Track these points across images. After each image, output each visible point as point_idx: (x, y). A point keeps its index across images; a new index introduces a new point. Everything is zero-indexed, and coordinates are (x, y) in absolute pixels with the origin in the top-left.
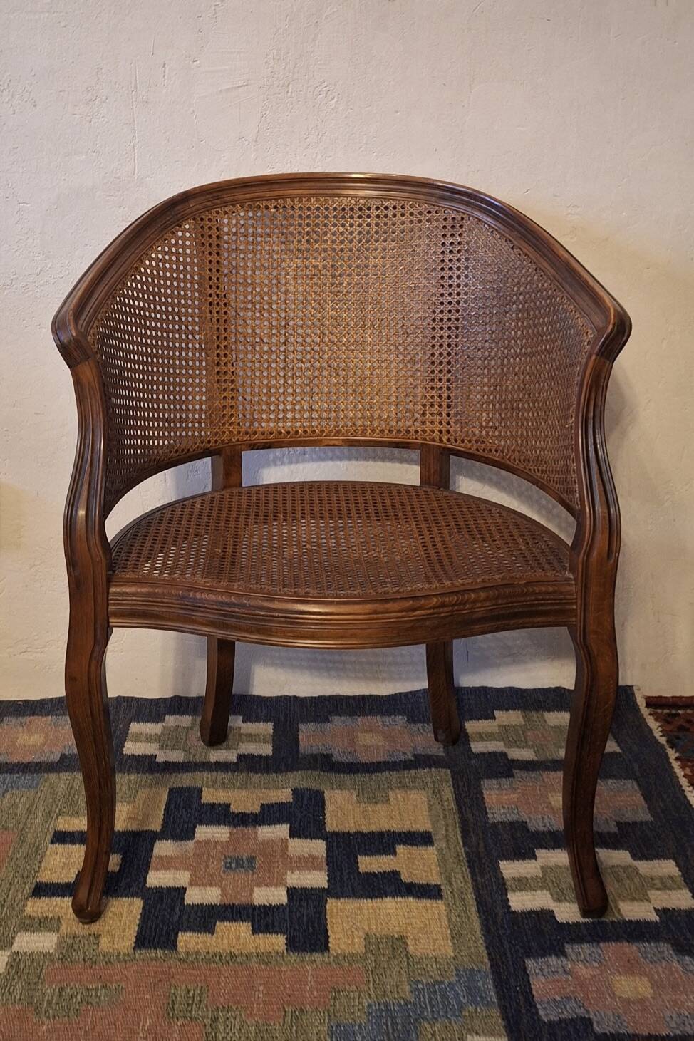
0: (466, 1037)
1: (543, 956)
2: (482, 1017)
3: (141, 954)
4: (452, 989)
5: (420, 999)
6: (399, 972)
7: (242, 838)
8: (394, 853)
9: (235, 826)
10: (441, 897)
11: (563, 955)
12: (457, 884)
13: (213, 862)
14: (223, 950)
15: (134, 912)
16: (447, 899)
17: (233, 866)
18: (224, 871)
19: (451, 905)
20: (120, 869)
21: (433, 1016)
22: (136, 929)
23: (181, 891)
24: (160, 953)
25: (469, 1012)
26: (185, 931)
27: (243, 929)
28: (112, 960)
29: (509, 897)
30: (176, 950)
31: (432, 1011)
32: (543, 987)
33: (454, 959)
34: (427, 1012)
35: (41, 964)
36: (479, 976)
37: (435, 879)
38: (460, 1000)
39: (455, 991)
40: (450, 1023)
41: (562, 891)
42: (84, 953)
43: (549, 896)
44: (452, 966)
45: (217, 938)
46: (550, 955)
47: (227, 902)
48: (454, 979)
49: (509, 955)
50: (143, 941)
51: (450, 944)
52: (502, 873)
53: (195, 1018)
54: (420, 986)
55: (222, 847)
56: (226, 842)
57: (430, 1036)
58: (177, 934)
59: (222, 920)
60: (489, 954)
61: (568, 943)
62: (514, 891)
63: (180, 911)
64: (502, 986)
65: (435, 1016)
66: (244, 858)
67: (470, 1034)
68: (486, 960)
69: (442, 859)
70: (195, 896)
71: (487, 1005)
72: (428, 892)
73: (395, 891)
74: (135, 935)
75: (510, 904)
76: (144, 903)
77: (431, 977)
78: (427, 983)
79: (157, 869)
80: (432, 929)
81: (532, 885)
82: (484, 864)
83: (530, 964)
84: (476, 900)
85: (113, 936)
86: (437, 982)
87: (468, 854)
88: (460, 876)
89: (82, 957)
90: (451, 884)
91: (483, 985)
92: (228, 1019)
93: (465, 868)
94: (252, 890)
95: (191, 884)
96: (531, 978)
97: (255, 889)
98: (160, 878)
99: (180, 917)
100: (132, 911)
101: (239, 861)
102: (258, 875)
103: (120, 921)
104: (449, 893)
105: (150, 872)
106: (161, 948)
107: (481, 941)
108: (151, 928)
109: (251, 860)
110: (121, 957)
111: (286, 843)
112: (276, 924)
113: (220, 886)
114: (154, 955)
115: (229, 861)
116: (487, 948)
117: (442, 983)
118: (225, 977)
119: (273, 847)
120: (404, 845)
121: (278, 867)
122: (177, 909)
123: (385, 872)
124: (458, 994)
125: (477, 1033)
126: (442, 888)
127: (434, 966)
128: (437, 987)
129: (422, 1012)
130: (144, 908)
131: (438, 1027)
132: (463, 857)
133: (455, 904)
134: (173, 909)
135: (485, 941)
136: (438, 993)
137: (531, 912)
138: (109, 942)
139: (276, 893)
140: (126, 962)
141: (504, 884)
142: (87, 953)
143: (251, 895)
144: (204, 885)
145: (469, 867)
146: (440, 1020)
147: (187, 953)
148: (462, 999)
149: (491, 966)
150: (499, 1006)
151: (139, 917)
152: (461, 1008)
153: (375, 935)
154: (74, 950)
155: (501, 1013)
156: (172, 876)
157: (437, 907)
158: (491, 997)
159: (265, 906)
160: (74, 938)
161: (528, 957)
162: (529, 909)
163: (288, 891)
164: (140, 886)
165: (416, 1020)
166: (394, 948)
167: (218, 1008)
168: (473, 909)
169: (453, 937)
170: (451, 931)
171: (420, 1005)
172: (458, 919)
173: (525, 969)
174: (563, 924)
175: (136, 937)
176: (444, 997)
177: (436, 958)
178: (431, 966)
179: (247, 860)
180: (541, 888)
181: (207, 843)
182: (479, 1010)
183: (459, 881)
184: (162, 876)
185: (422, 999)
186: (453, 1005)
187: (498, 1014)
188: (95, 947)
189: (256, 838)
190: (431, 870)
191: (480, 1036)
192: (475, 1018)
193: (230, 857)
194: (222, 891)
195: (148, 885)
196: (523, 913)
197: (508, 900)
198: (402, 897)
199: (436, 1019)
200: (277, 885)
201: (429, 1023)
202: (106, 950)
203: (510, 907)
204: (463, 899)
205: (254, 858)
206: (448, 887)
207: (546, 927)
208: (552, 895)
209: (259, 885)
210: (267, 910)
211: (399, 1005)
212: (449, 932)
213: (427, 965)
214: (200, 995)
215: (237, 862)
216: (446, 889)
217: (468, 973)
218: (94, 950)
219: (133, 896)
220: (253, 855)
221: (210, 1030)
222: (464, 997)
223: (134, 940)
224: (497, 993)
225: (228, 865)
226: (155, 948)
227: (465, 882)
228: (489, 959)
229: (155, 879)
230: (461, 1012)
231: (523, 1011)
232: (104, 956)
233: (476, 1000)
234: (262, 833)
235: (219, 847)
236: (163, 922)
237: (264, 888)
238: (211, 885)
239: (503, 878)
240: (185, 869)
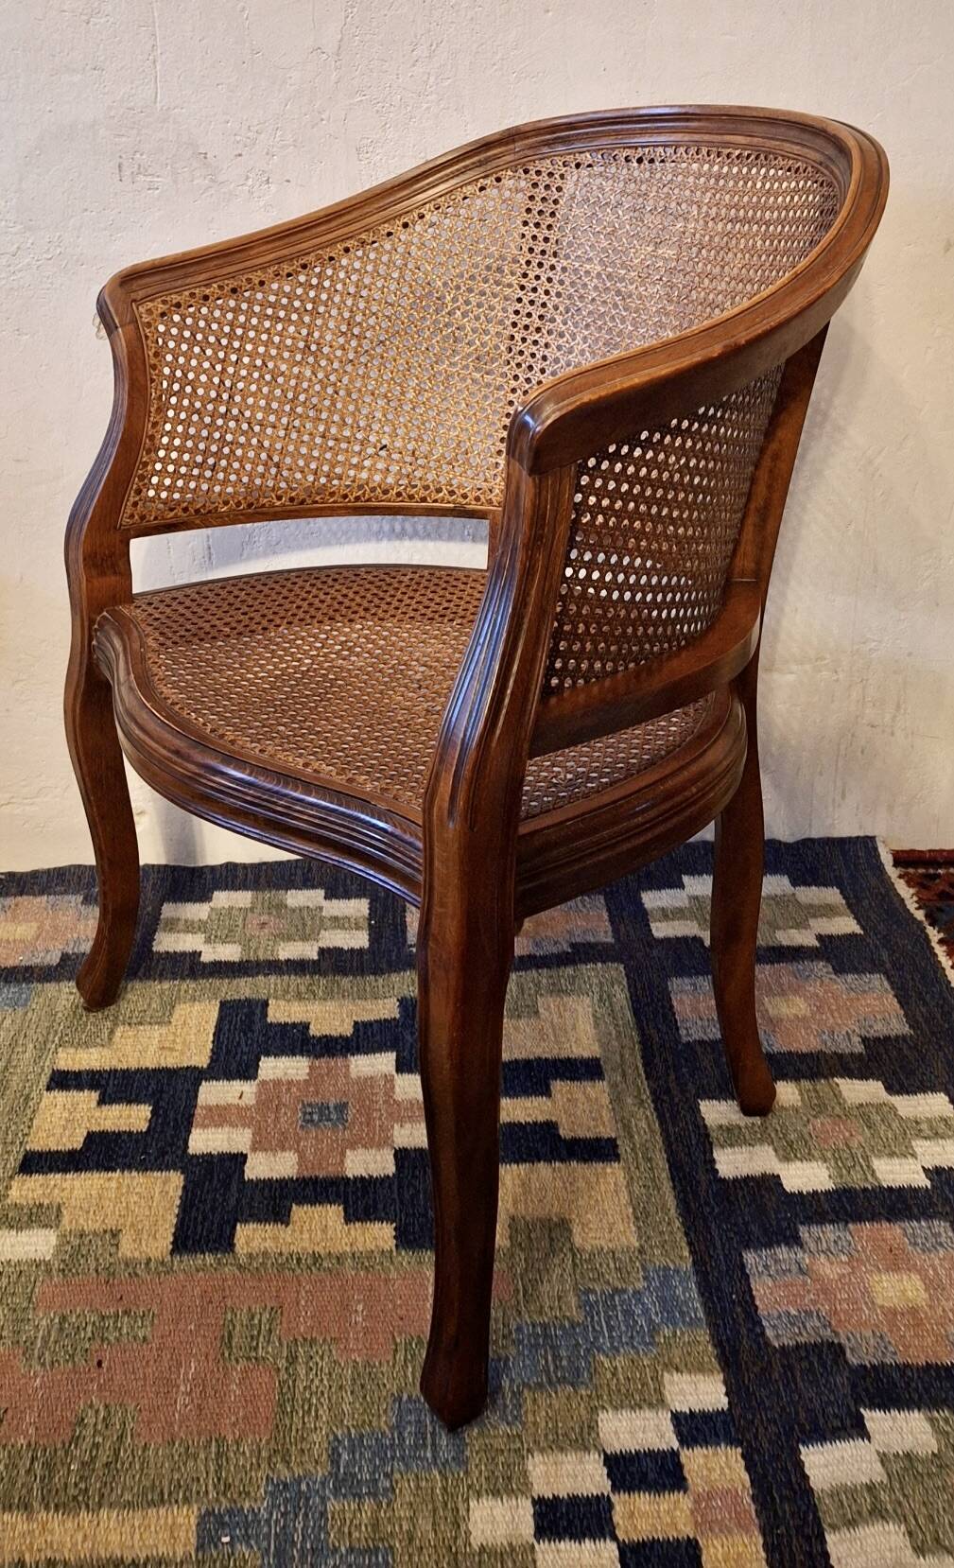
0: (662, 1375)
1: (769, 1245)
2: (684, 1343)
3: (181, 1261)
4: (639, 1301)
5: (592, 1318)
6: (562, 1275)
7: (327, 1075)
8: (546, 1092)
9: (317, 1057)
10: (617, 1157)
11: (797, 1244)
12: (639, 1133)
13: (286, 1114)
14: (302, 1248)
15: (171, 1193)
16: (626, 1161)
17: (316, 1117)
18: (302, 1126)
19: (632, 1169)
20: (149, 1127)
21: (612, 1344)
22: (175, 1221)
23: (240, 1159)
24: (209, 1259)
25: (665, 1337)
26: (246, 1221)
27: (332, 1214)
28: (139, 1272)
29: (715, 1155)
30: (233, 1252)
31: (611, 1337)
32: (771, 1294)
33: (640, 1252)
34: (604, 1337)
35: (32, 1279)
36: (677, 1279)
37: (607, 1131)
38: (651, 1319)
39: (643, 1304)
40: (638, 1353)
41: (791, 1144)
42: (97, 1260)
43: (770, 1149)
44: (638, 1264)
45: (294, 1231)
46: (779, 1245)
47: (306, 1174)
48: (641, 1285)
49: (718, 1244)
50: (185, 1240)
51: (634, 1229)
52: (703, 1119)
53: (263, 1358)
54: (592, 1298)
55: (298, 1089)
56: (305, 1081)
57: (609, 1375)
58: (234, 1228)
59: (300, 1203)
60: (690, 1244)
61: (802, 1223)
62: (722, 1147)
63: (239, 1191)
64: (711, 1294)
65: (616, 1344)
66: (331, 1105)
67: (668, 1372)
68: (686, 1253)
69: (617, 1100)
70: (259, 1168)
71: (690, 1324)
72: (600, 1150)
73: (552, 1153)
74: (173, 1230)
75: (718, 1166)
76: (185, 1179)
77: (608, 1283)
78: (603, 1292)
79: (204, 1126)
80: (606, 1207)
81: (747, 1137)
82: (678, 1104)
83: (750, 1258)
84: (668, 1161)
85: (139, 1232)
86: (616, 1290)
87: (653, 1092)
88: (643, 1124)
89: (93, 1266)
90: (632, 1137)
91: (684, 1293)
92: (311, 1358)
93: (649, 1111)
94: (343, 1154)
95: (254, 1149)
96: (752, 1281)
97: (348, 1152)
98: (208, 1140)
99: (238, 1201)
100: (167, 1193)
101: (323, 1109)
102: (351, 1131)
103: (150, 1208)
104: (629, 1150)
105: (193, 1130)
106: (210, 1251)
107: (678, 1224)
108: (196, 1218)
109: (342, 1107)
110: (152, 1265)
111: (392, 1080)
112: (380, 1206)
113: (297, 1151)
114: (200, 1262)
115: (309, 1110)
116: (687, 1234)
117: (624, 1291)
118: (306, 1292)
119: (372, 1087)
120: (562, 1079)
121: (380, 1119)
122: (234, 1187)
123: (535, 1123)
124: (648, 1309)
125: (677, 1370)
126: (618, 1142)
127: (612, 1265)
128: (617, 1298)
129: (596, 1338)
130: (184, 1188)
131: (620, 1362)
132: (646, 1095)
133: (637, 1168)
134: (227, 1186)
135: (683, 1224)
136: (619, 1308)
137: (747, 1179)
138: (134, 1241)
139: (378, 1158)
140: (159, 1274)
141: (708, 1136)
142: (101, 1261)
143: (342, 1161)
144: (274, 1150)
145: (656, 1109)
146: (622, 1350)
147: (250, 1256)
148: (653, 1317)
149: (694, 1263)
150: (709, 1325)
151: (178, 1202)
152: (654, 1330)
153: (524, 1218)
154: (83, 1256)
155: (712, 1336)
156: (226, 1136)
157: (613, 1174)
158: (696, 1311)
159: (362, 1178)
160: (81, 1236)
161: (747, 1247)
162: (744, 1174)
163: (395, 1156)
164: (180, 1152)
165: (588, 1350)
166: (552, 1240)
167: (296, 1340)
168: (664, 1175)
169: (637, 1218)
170: (634, 1209)
171: (593, 1327)
172: (643, 1191)
173: (743, 1266)
174: (793, 1194)
175: (174, 1234)
176: (628, 1313)
177: (613, 1253)
178: (608, 1265)
179: (335, 1108)
180: (761, 1141)
181: (277, 1083)
182: (678, 1333)
183: (642, 1132)
184: (210, 1136)
185: (596, 1318)
186: (642, 1326)
187: (708, 1338)
188: (113, 1250)
189: (347, 1075)
190: (601, 1117)
191: (682, 1373)
192: (673, 1345)
193: (310, 1105)
194: (300, 1157)
195: (191, 1151)
196: (736, 1180)
197: (713, 1161)
198: (562, 1160)
199: (618, 1351)
200: (379, 1146)
201: (607, 1356)
202: (129, 1254)
203: (717, 1171)
204: (650, 1160)
205: (345, 1105)
206: (627, 1141)
207: (770, 1200)
208: (776, 1151)
209: (353, 1147)
210: (366, 1184)
211: (562, 1327)
212: (631, 1210)
213: (601, 1265)
214: (271, 1321)
215: (321, 1114)
216: (624, 1148)
217: (661, 1273)
218: (111, 1255)
219: (168, 1169)
220: (344, 1100)
221: (286, 1377)
222: (657, 1314)
223: (171, 1239)
224: (704, 1305)
225: (308, 1117)
226: (203, 1253)
227: (652, 1131)
228: (691, 1252)
229: (202, 1141)
230: (653, 1338)
231: (744, 1331)
232: (127, 1265)
233: (674, 1317)
234: (357, 1066)
235: (294, 1089)
236: (213, 1210)
237: (361, 1151)
238: (283, 1149)
239: (705, 1126)
240: (244, 1126)
